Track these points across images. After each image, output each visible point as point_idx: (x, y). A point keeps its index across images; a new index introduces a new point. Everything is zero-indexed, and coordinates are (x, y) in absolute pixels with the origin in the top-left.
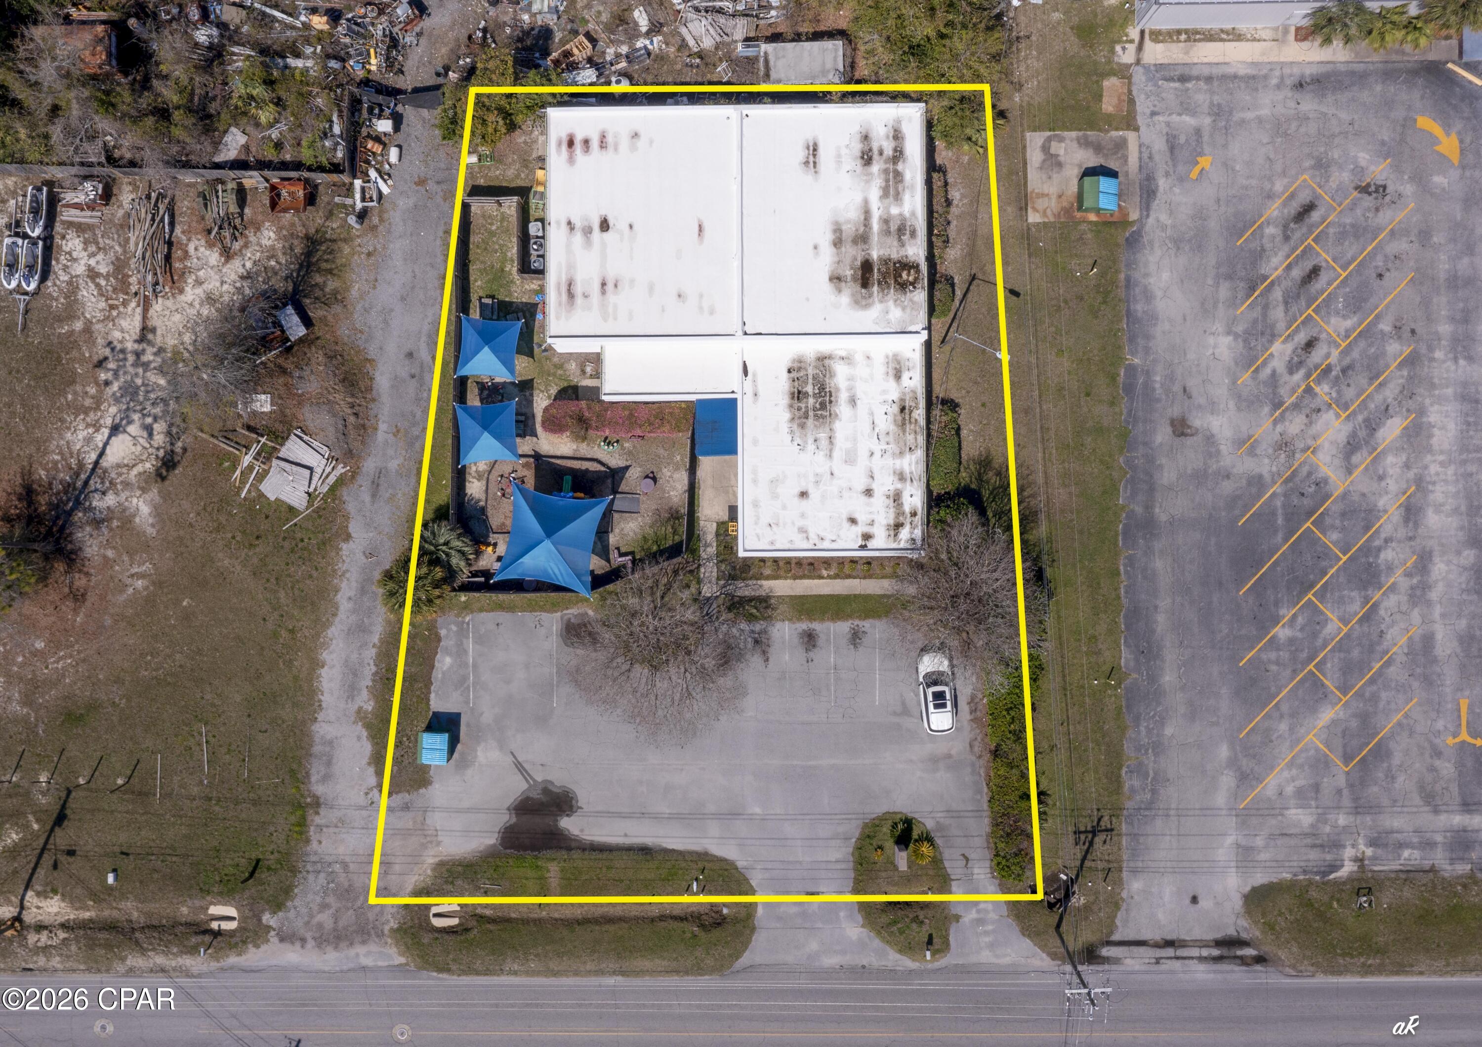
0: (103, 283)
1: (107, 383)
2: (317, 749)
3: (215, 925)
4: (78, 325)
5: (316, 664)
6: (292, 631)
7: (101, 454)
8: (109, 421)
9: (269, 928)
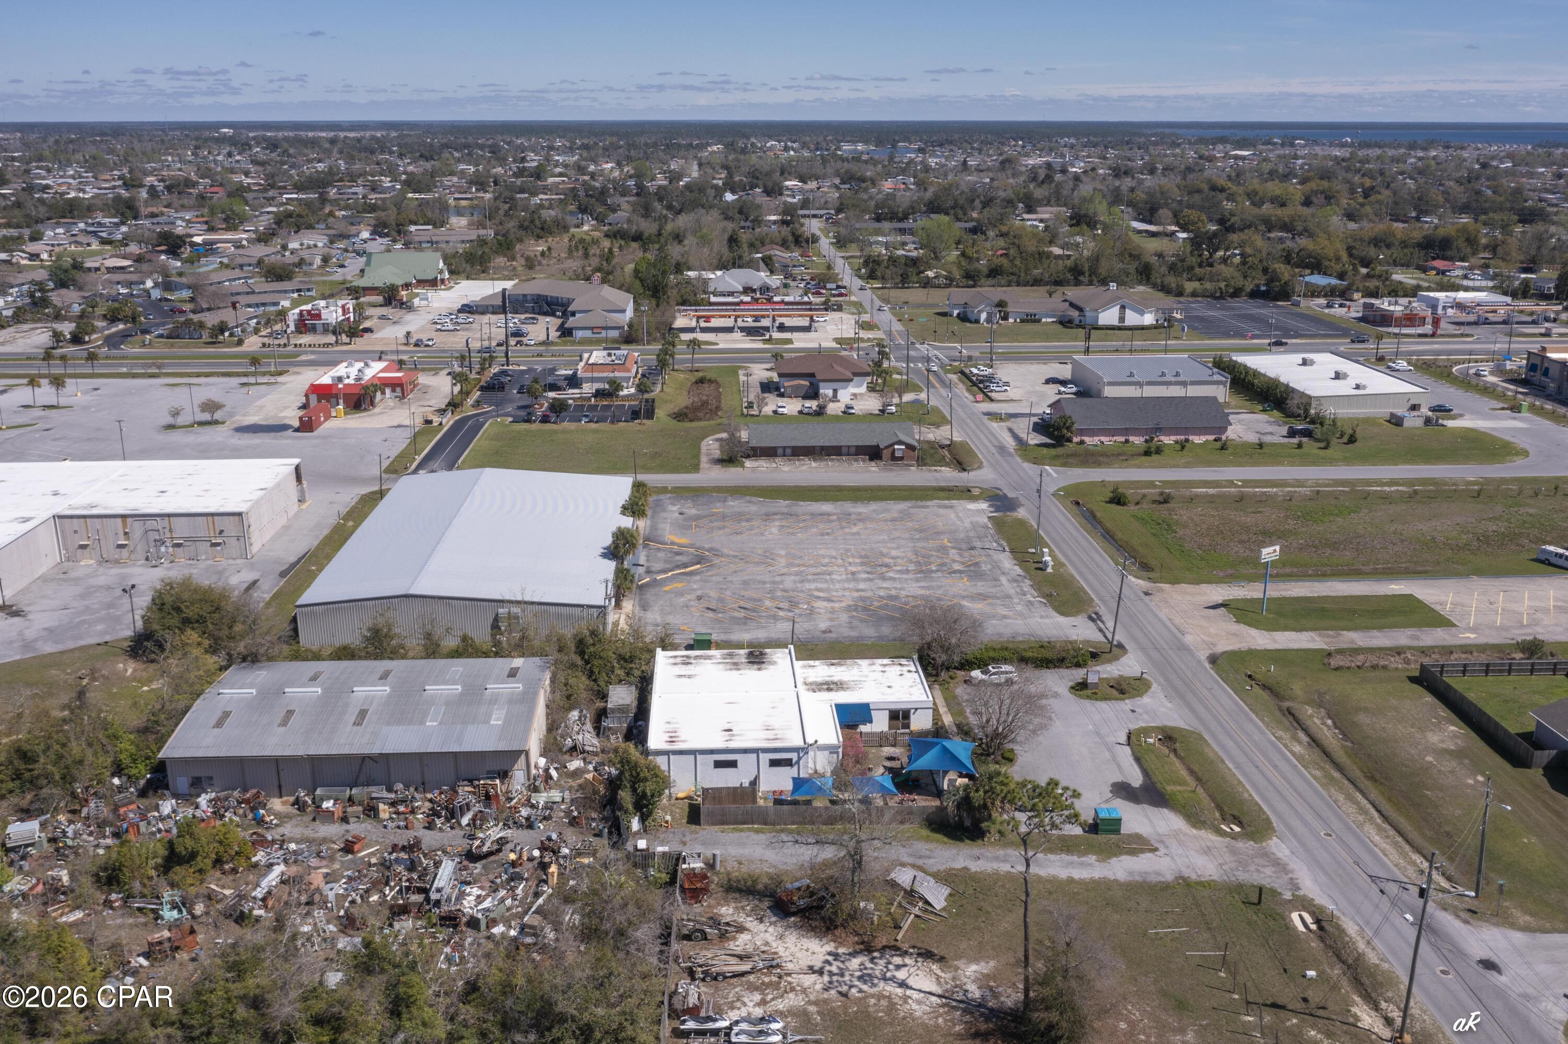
0: (771, 996)
1: (861, 991)
2: (1138, 878)
3: (1314, 927)
4: (812, 1009)
5: (1071, 881)
6: (1050, 893)
7: (930, 993)
8: (899, 991)
9: (1293, 895)
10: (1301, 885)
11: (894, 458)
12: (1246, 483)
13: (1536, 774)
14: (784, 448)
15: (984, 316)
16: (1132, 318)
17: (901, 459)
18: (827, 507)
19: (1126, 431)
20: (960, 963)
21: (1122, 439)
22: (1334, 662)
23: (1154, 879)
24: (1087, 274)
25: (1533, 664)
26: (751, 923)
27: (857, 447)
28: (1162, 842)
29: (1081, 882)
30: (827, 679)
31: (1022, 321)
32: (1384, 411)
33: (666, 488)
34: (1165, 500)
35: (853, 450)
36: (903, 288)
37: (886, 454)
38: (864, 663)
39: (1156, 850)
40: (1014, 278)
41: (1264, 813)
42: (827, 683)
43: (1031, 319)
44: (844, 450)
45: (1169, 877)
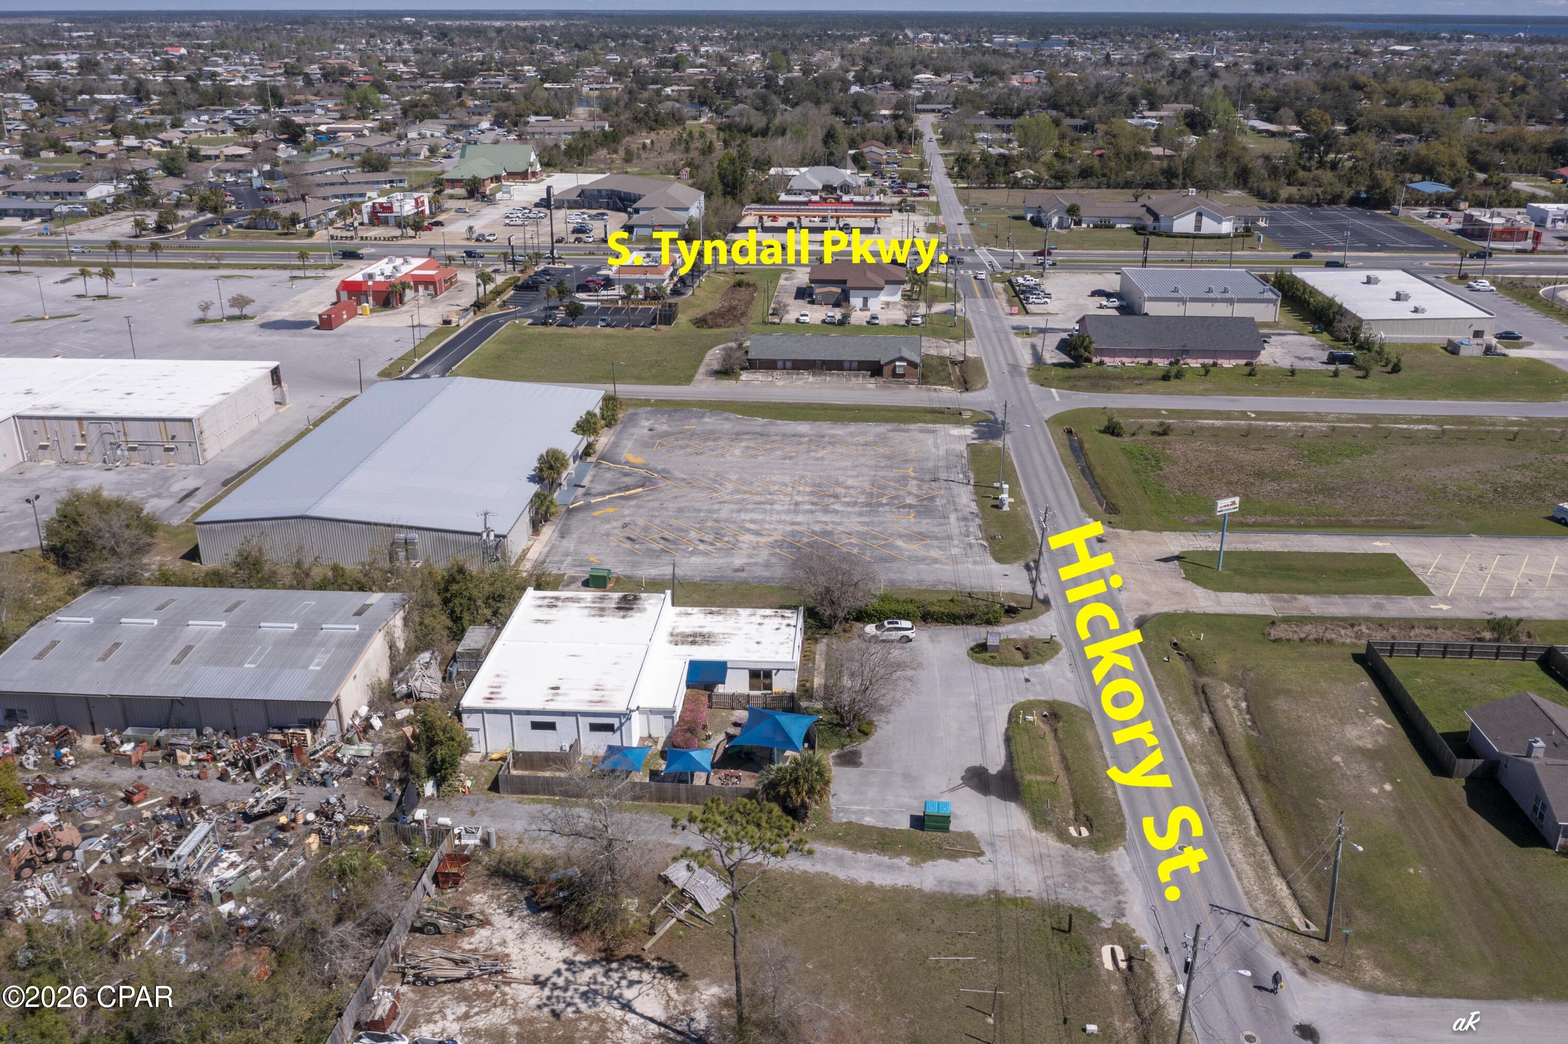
0: (476, 1009)
1: (578, 1011)
2: (946, 889)
3: (1123, 965)
5: (870, 887)
6: (841, 901)
7: (652, 1020)
8: (619, 1014)
9: (1114, 923)
10: (1127, 912)
11: (894, 375)
12: (1260, 415)
13: (1456, 786)
14: (784, 361)
15: (1055, 221)
16: (1209, 226)
17: (903, 376)
18: (803, 427)
19: (1150, 353)
20: (700, 984)
21: (1145, 361)
22: (1275, 633)
23: (964, 891)
24: (1181, 177)
25: (1499, 648)
26: (499, 918)
27: (860, 362)
28: (992, 844)
29: (881, 890)
30: (698, 630)
31: (1095, 227)
32: (1441, 337)
33: (649, 400)
34: (1164, 431)
35: (855, 365)
36: (989, 188)
37: (887, 370)
38: (744, 612)
39: (981, 854)
40: (1104, 180)
41: (1122, 816)
42: (694, 635)
43: (1105, 225)
44: (846, 365)
45: (982, 890)
